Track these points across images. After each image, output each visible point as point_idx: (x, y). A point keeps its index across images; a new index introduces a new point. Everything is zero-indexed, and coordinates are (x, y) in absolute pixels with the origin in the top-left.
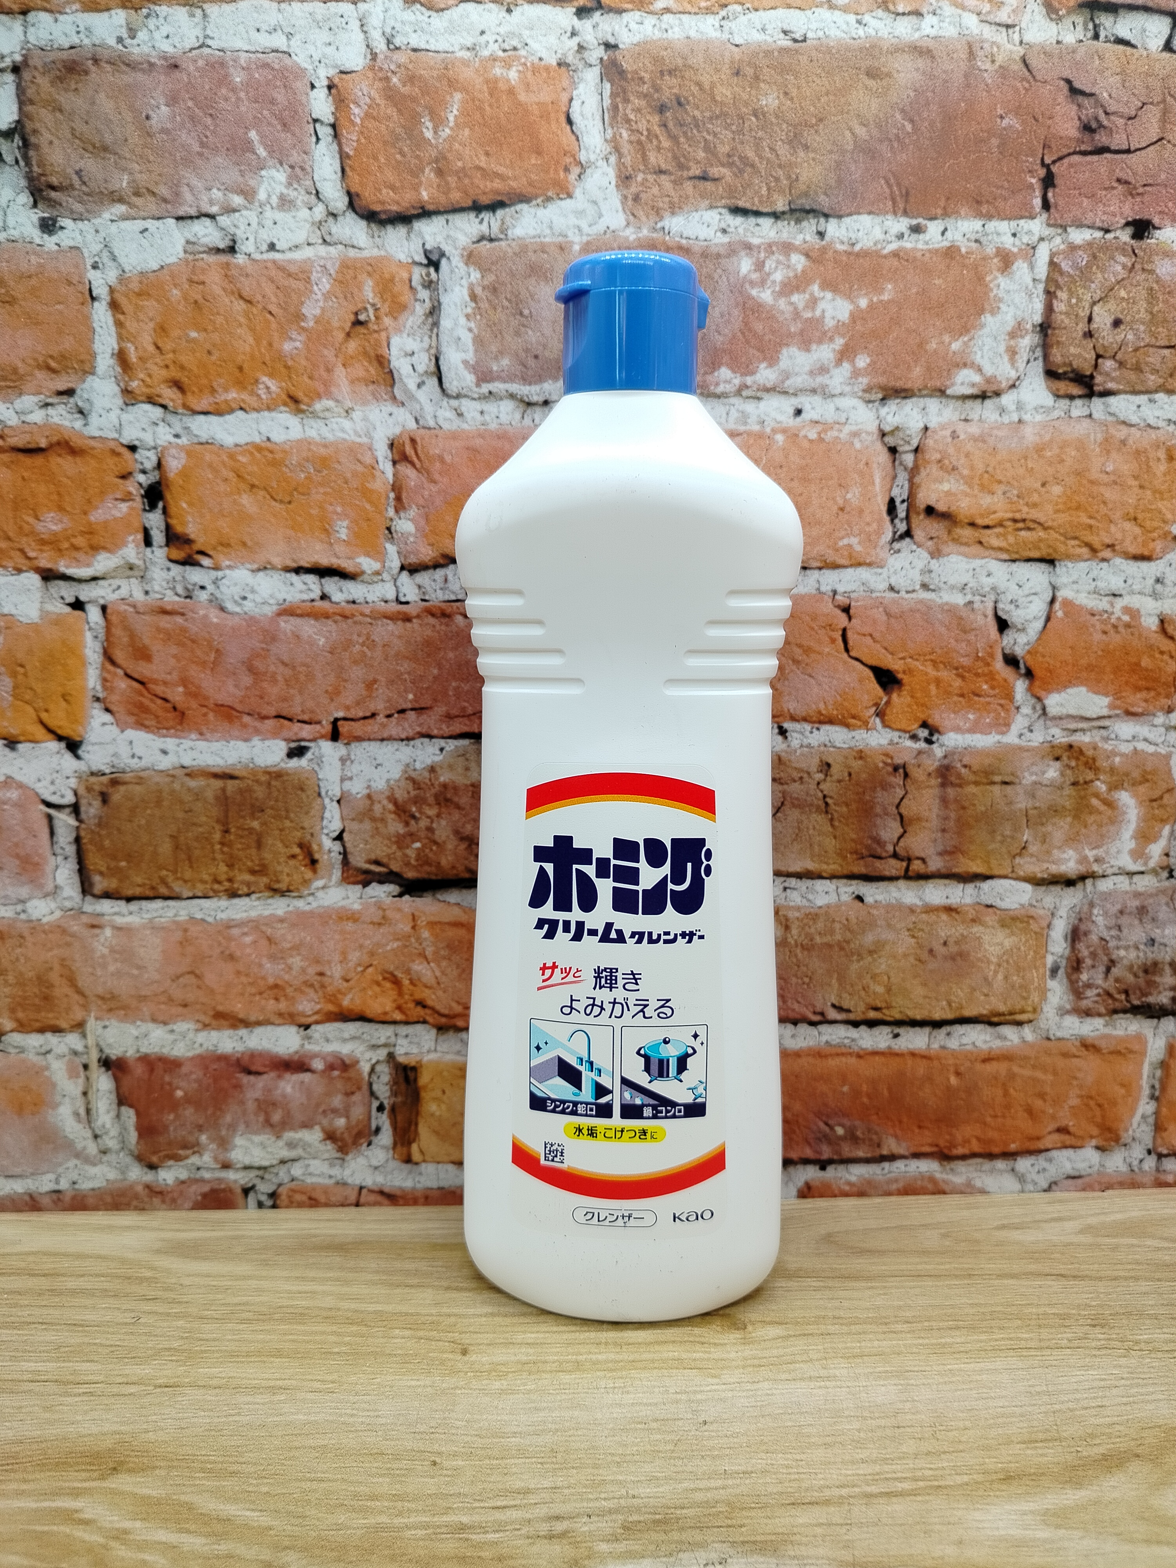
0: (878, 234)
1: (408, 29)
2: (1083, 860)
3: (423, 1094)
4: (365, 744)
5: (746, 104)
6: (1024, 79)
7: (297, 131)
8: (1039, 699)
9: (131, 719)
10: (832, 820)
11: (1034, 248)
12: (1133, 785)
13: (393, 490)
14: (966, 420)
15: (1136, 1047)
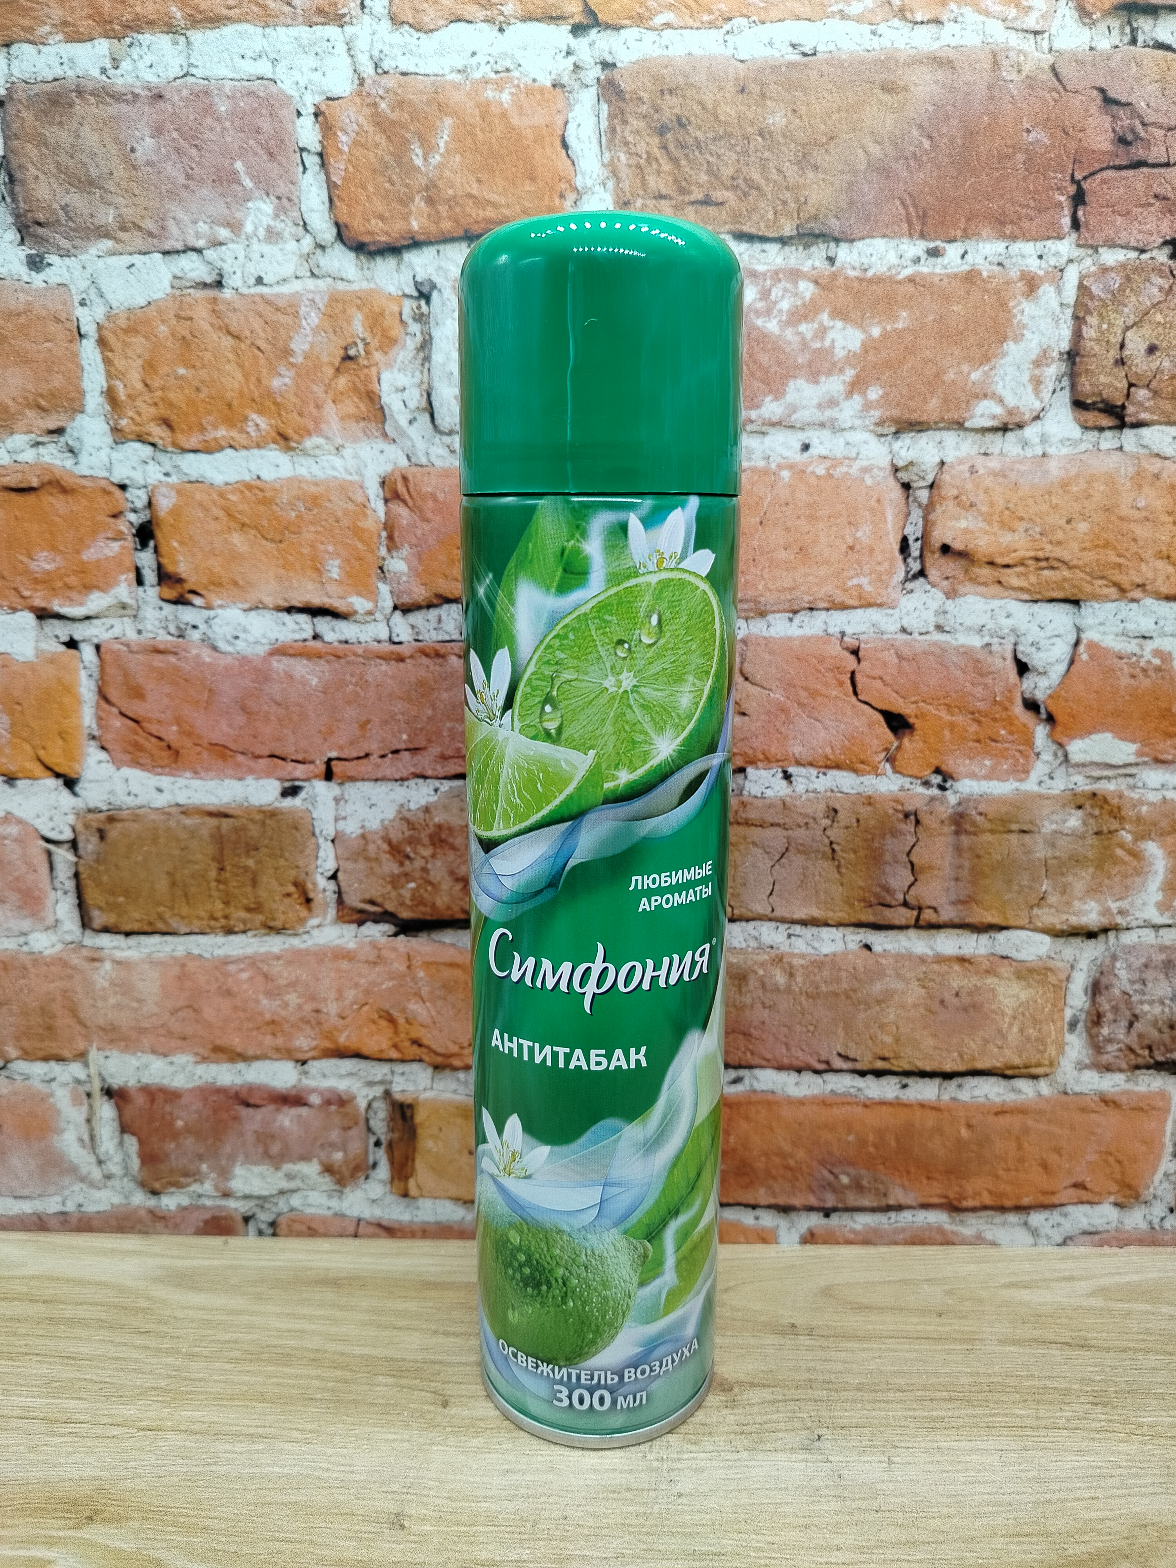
0: (892, 258)
1: (397, 52)
2: (1106, 911)
3: (420, 1131)
4: (359, 784)
5: (752, 123)
6: (1052, 90)
7: (284, 161)
8: (1061, 745)
9: (127, 757)
10: (838, 867)
11: (1061, 270)
12: (1161, 835)
13: (385, 529)
14: (986, 454)
15: (1160, 1104)
